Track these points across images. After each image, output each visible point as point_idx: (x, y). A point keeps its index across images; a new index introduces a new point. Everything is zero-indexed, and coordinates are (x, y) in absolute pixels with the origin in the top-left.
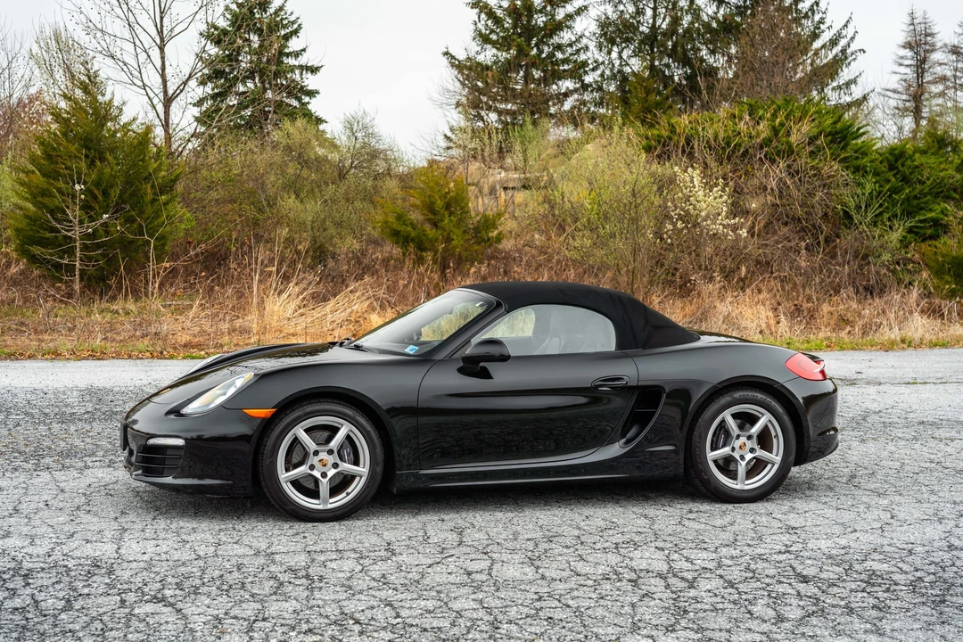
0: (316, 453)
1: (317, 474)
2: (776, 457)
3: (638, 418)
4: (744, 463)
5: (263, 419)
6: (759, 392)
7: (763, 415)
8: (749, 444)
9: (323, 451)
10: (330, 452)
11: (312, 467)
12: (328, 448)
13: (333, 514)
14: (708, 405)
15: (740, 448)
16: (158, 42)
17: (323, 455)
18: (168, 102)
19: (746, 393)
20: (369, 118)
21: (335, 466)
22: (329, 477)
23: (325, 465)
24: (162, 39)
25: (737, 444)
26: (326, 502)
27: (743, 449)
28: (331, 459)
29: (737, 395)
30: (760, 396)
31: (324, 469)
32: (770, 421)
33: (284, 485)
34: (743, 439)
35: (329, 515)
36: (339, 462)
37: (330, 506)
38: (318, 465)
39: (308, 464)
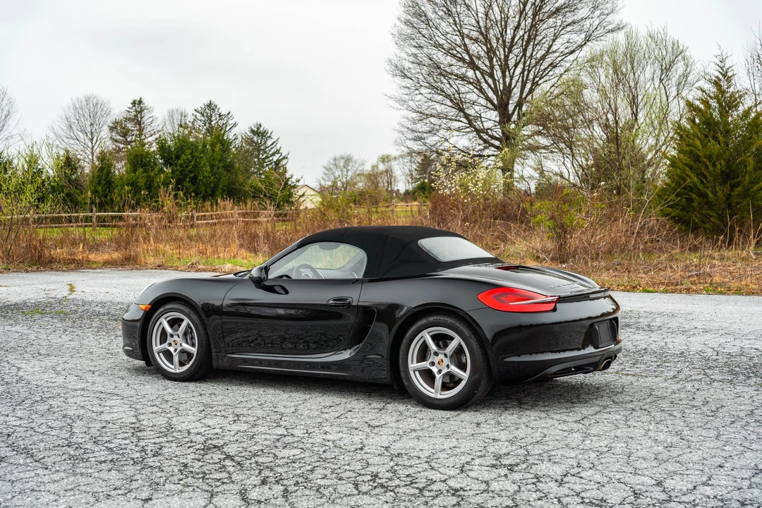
0: (172, 336)
1: (172, 349)
2: (465, 374)
4: (439, 376)
5: (146, 311)
7: (455, 337)
8: (446, 361)
9: (175, 335)
10: (179, 336)
11: (169, 345)
12: (178, 333)
15: (439, 363)
17: (175, 338)
19: (439, 318)
21: (182, 345)
22: (178, 352)
23: (176, 344)
25: (436, 359)
26: (176, 368)
27: (441, 364)
28: (179, 341)
29: (431, 319)
30: (449, 320)
31: (176, 347)
32: (460, 344)
33: (155, 354)
34: (441, 356)
35: (177, 377)
36: (183, 343)
37: (178, 371)
38: (173, 344)
39: (168, 342)
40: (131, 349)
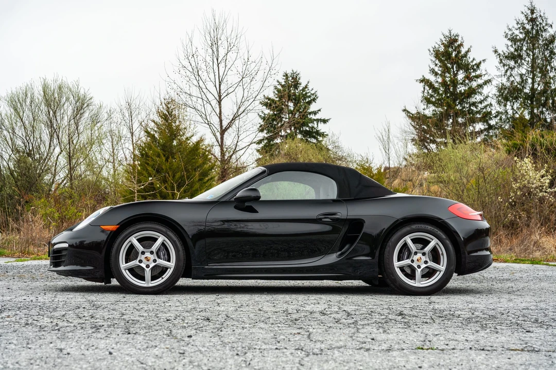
0: (143, 253)
1: (143, 265)
2: (442, 267)
3: (349, 239)
4: (419, 270)
5: (111, 232)
6: (430, 225)
7: (433, 240)
8: (424, 259)
9: (147, 252)
10: (152, 253)
11: (141, 261)
12: (150, 250)
13: (152, 290)
14: (395, 233)
15: (418, 260)
16: (218, 98)
17: (148, 255)
18: (223, 132)
19: (420, 226)
20: (336, 137)
21: (155, 261)
22: (150, 267)
23: (148, 260)
24: (220, 96)
25: (415, 258)
26: (148, 283)
27: (420, 261)
28: (152, 257)
29: (414, 227)
30: (429, 227)
31: (148, 263)
32: (437, 244)
33: (123, 271)
34: (419, 255)
35: (150, 290)
36: (157, 259)
37: (151, 285)
38: (144, 260)
39: (138, 259)
40: (93, 268)
